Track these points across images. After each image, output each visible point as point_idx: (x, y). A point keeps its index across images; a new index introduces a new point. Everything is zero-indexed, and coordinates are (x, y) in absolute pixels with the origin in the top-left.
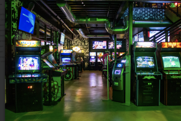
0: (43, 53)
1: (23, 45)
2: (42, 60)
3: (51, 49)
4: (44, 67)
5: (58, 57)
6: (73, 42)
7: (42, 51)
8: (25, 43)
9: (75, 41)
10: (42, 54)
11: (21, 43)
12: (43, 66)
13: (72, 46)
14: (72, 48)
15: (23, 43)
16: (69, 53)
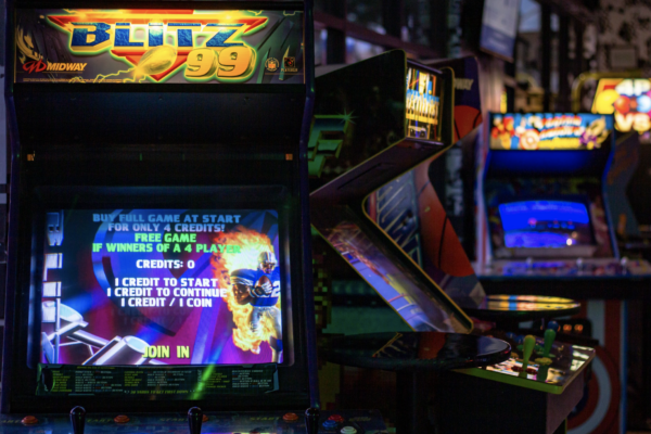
0: (331, 160)
1: (95, 63)
2: (321, 246)
3: (421, 103)
4: (345, 322)
5: (456, 191)
6: (591, 32)
7: (315, 138)
8: (122, 38)
9: (615, 21)
10: (315, 165)
11: (79, 39)
12: (324, 312)
13: (589, 78)
14: (588, 92)
15: (102, 36)
16: (574, 144)
